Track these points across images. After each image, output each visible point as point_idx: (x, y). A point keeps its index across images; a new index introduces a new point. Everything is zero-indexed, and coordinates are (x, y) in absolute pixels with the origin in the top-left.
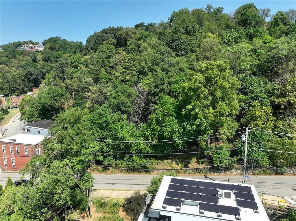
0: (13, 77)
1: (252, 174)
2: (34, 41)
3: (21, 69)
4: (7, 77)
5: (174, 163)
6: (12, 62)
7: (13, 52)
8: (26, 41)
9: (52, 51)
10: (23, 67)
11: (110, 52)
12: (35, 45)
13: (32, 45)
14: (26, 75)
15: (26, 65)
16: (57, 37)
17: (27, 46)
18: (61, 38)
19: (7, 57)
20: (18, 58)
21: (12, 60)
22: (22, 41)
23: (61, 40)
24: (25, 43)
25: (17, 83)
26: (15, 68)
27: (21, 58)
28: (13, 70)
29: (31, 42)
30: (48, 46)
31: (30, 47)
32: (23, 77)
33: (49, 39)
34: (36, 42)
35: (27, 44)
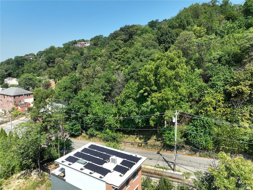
0: (65, 67)
1: (199, 156)
2: (85, 39)
3: (71, 61)
4: (61, 67)
5: (138, 138)
6: (66, 56)
7: (68, 48)
8: (80, 40)
9: (95, 47)
10: (73, 59)
11: (117, 46)
12: (85, 43)
13: (83, 42)
14: (74, 65)
15: (75, 57)
16: (100, 35)
17: (80, 43)
18: (103, 36)
19: (64, 52)
20: (71, 52)
21: (67, 54)
22: (77, 40)
23: (103, 37)
24: (79, 41)
25: (67, 71)
26: (67, 60)
27: (73, 52)
28: (66, 61)
29: (83, 40)
30: (93, 43)
31: (82, 44)
32: (72, 67)
33: (95, 37)
34: (87, 40)
35: (81, 42)
